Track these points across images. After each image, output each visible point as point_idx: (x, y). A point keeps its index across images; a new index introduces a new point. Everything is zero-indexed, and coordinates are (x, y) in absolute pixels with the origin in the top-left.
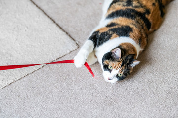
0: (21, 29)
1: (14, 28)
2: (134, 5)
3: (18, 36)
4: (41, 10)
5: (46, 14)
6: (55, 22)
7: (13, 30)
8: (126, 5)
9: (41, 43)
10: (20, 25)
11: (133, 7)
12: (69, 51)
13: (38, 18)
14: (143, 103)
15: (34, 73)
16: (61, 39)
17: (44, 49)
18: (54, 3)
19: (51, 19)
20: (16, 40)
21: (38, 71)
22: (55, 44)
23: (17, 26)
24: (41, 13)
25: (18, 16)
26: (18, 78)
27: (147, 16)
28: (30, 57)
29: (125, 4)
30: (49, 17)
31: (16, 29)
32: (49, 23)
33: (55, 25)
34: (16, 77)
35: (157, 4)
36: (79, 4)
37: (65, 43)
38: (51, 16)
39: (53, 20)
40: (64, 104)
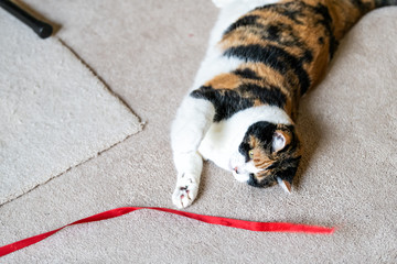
0: (25, 89)
1: (11, 87)
2: (282, 40)
3: (17, 102)
4: (68, 47)
5: (78, 56)
6: (95, 74)
7: (9, 92)
8: (269, 38)
9: (65, 119)
10: (24, 80)
11: (280, 43)
12: (124, 137)
13: (62, 65)
14: (274, 250)
15: (50, 183)
16: (107, 110)
17: (72, 132)
18: (96, 34)
19: (88, 66)
20: (15, 111)
21: (59, 179)
22: (94, 120)
23: (18, 82)
24: (67, 55)
25: (19, 61)
26: (17, 195)
27: (305, 66)
28: (43, 150)
29: (266, 35)
30: (83, 62)
31: (16, 88)
32: (83, 76)
33: (95, 80)
34: (13, 192)
35: (327, 40)
36: (146, 35)
37: (115, 119)
38: (87, 62)
39: (91, 70)
40: (111, 250)
